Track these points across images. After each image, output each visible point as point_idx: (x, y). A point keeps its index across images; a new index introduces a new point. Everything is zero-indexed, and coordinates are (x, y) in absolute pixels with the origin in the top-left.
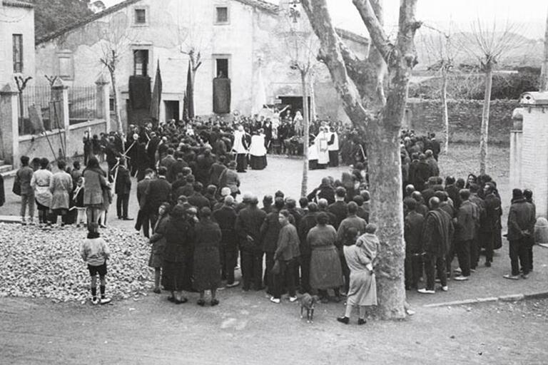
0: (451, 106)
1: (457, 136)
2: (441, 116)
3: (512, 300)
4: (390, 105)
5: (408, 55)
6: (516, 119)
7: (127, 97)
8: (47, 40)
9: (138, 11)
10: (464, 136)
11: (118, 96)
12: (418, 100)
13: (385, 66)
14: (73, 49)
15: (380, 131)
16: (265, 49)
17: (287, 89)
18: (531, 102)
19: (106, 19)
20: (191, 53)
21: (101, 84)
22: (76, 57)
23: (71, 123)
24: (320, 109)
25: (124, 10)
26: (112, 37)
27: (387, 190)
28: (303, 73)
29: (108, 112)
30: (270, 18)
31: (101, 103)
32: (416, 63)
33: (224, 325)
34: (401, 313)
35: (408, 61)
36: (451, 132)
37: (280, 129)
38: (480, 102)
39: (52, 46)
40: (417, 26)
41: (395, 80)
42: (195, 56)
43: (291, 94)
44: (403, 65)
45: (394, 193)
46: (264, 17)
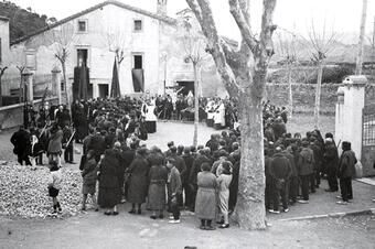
0: (294, 88)
1: (298, 109)
2: (287, 94)
3: (338, 217)
4: (255, 83)
5: (268, 48)
6: (340, 94)
7: (72, 81)
8: (18, 43)
9: (80, 23)
10: (302, 108)
11: (67, 81)
12: (271, 84)
13: (252, 55)
14: (36, 48)
15: (249, 100)
16: (167, 49)
17: (183, 76)
18: (350, 82)
19: (59, 28)
20: (117, 51)
21: (55, 72)
22: (38, 55)
23: (35, 99)
24: (205, 90)
25: (71, 22)
26: (63, 40)
27: (253, 141)
28: (194, 63)
29: (60, 92)
30: (170, 27)
31: (55, 85)
32: (273, 53)
33: (142, 233)
34: (263, 225)
35: (268, 52)
36: (294, 105)
37: (178, 104)
38: (314, 85)
39: (21, 47)
40: (273, 28)
41: (259, 65)
42: (120, 53)
43: (185, 80)
44: (264, 54)
45: (258, 143)
46: (166, 27)
